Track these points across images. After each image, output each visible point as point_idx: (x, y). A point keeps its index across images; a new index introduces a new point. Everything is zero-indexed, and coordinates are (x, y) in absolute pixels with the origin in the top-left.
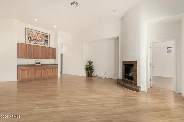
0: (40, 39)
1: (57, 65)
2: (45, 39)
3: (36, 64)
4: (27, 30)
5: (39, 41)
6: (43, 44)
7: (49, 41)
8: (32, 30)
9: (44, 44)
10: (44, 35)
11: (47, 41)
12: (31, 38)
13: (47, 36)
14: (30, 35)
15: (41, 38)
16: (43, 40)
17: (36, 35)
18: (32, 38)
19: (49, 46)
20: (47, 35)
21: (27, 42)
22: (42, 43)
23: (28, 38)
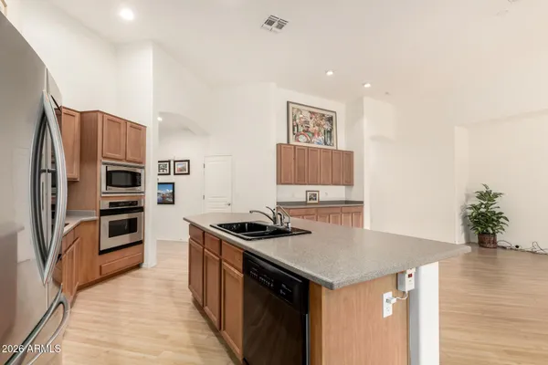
0: (317, 128)
1: (362, 202)
2: (326, 127)
3: (308, 202)
4: (291, 105)
5: (313, 134)
6: (323, 142)
7: (334, 133)
8: (299, 107)
9: (326, 144)
10: (324, 115)
11: (330, 132)
12: (300, 127)
13: (330, 119)
14: (298, 121)
15: (319, 125)
16: (323, 131)
17: (309, 120)
18: (301, 129)
19: (334, 148)
20: (331, 114)
21: (293, 142)
22: (321, 138)
23: (294, 130)
